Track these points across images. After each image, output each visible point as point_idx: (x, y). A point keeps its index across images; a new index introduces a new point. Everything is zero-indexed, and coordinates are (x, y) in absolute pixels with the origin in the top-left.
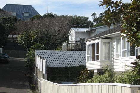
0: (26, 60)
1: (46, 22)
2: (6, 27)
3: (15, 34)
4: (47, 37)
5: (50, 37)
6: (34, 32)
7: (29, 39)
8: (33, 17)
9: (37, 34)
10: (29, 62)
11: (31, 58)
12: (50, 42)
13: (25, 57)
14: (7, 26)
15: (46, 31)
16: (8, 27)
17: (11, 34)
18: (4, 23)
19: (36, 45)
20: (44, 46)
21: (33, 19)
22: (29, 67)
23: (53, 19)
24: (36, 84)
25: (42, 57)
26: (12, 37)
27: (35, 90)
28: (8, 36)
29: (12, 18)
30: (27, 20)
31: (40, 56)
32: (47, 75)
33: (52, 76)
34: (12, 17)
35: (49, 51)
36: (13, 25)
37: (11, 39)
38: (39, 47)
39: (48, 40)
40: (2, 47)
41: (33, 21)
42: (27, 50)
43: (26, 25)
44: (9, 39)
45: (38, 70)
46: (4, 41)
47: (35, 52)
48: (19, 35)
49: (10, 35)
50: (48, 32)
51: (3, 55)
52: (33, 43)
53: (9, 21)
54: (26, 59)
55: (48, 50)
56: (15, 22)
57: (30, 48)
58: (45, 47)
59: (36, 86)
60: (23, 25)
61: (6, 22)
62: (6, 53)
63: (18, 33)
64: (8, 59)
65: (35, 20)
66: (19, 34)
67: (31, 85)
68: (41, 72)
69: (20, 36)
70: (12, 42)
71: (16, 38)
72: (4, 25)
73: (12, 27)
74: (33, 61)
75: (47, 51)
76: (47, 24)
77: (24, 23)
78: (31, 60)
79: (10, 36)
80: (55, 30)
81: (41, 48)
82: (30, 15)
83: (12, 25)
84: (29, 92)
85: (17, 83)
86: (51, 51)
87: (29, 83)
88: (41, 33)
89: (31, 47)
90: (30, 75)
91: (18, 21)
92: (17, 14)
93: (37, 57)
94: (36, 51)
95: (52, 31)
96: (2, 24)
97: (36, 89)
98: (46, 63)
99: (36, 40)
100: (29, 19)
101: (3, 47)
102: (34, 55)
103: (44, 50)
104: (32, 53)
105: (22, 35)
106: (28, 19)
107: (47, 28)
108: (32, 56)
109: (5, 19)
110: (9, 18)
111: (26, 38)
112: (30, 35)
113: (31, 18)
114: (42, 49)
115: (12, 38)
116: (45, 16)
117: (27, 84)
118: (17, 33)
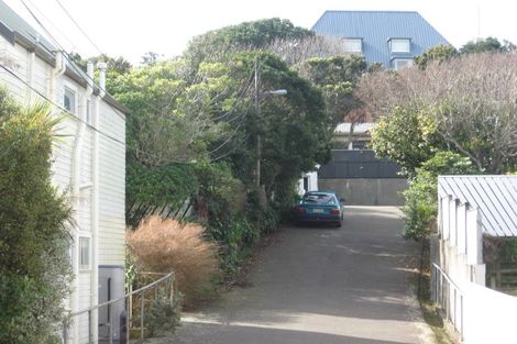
0: (404, 215)
1: (475, 70)
2: (327, 94)
3: (362, 120)
4: (478, 125)
5: (491, 127)
6: (432, 108)
7: (413, 134)
8: (425, 55)
9: (440, 118)
10: (415, 219)
11: (421, 205)
12: (493, 146)
13: (400, 202)
14: (331, 89)
15: (475, 105)
16: (333, 97)
17: (346, 118)
18: (318, 80)
19: (439, 158)
20: (471, 160)
21: (424, 63)
22: (417, 240)
23: (499, 58)
24: (444, 301)
25: (463, 201)
26: (352, 130)
27: (441, 325)
28: (334, 126)
29: (348, 61)
30: (402, 68)
31: (454, 197)
32: (482, 269)
33: (504, 271)
34: (348, 57)
35: (488, 177)
36: (354, 87)
37: (345, 140)
38: (451, 163)
39: (485, 138)
40: (316, 169)
41: (424, 69)
42: (406, 177)
43: (399, 86)
44: (339, 139)
45: (450, 249)
46: (323, 145)
47: (435, 182)
48: (374, 121)
49: (342, 121)
50: (482, 105)
51: (321, 196)
52: (426, 149)
53: (336, 71)
54: (405, 212)
55: (484, 173)
56: (360, 75)
57: (417, 169)
58: (474, 163)
59: (444, 311)
60: (388, 85)
61: (328, 78)
62: (332, 191)
63: (373, 116)
64: (338, 212)
65: (432, 66)
66: (375, 119)
67: (427, 307)
68: (460, 258)
69: (381, 124)
70: (350, 148)
71: (366, 134)
72: (318, 86)
73: (349, 95)
74: (432, 217)
75: (480, 177)
76: (478, 77)
77: (392, 76)
78: (423, 214)
79: (343, 128)
80: (507, 97)
81: (459, 167)
82: (412, 46)
83: (347, 86)
84: (420, 332)
85: (373, 299)
86: (497, 178)
87: (419, 299)
88: (455, 113)
89: (420, 166)
90: (421, 269)
91: (371, 71)
92: (364, 46)
93: (446, 201)
94: (440, 178)
95: (496, 104)
96: (313, 85)
97: (445, 321)
98: (479, 223)
99: (437, 140)
100: (410, 63)
101: (318, 166)
102: (434, 193)
103: (468, 173)
104: (426, 189)
105: (388, 122)
106: (406, 63)
107: (477, 92)
108: (425, 198)
109: (323, 65)
110: (338, 61)
111: (401, 133)
112: (415, 122)
113: (416, 59)
114: (464, 171)
115: (352, 134)
116: (470, 48)
117: (411, 301)
118: (368, 113)
